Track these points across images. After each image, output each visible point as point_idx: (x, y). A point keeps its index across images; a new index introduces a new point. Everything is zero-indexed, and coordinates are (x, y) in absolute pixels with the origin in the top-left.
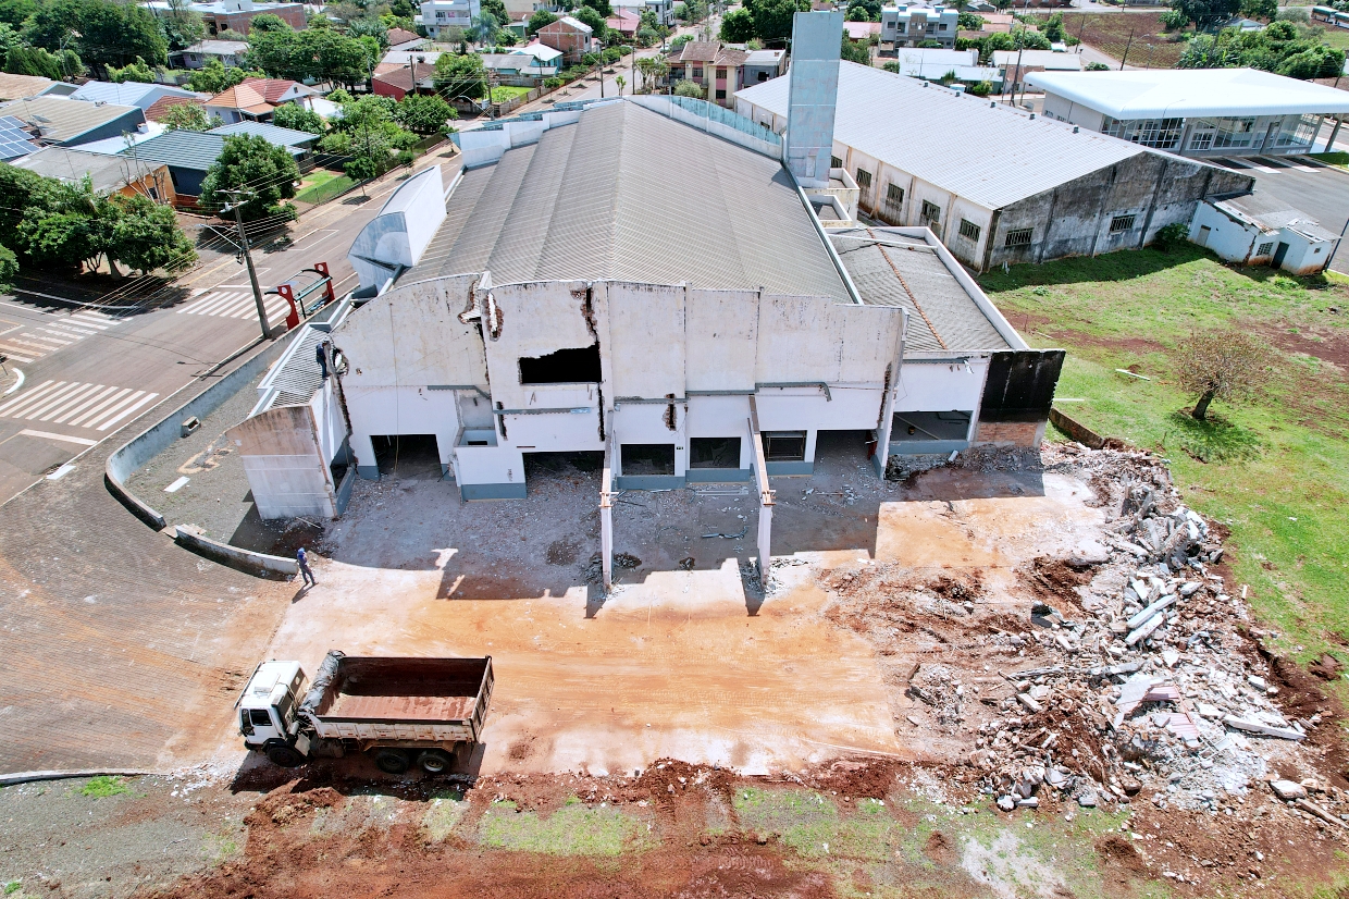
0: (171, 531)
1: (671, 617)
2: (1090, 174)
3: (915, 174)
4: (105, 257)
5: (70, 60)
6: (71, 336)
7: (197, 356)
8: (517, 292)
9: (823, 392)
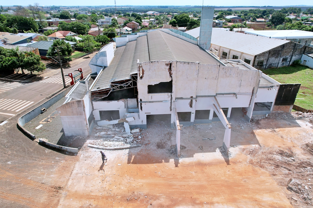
0: (37, 140)
1: (200, 164)
2: (278, 47)
3: (231, 49)
4: (20, 69)
5: (15, 30)
6: (10, 88)
7: (45, 93)
8: (149, 64)
9: (235, 96)
